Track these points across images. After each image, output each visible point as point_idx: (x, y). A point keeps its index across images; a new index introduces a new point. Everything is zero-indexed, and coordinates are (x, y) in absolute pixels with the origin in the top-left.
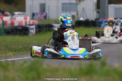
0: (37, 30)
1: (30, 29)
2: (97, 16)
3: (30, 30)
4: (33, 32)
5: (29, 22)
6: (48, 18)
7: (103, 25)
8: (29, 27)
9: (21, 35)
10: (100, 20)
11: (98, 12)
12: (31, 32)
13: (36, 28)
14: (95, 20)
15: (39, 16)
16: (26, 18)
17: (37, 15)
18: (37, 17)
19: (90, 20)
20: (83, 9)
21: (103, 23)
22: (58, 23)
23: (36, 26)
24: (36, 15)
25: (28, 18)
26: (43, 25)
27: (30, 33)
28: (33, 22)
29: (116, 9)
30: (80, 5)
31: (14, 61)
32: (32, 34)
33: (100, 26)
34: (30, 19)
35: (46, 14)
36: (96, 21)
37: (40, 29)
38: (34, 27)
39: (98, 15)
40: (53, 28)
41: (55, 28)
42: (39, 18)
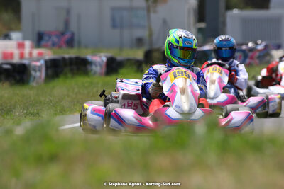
0: (50, 72)
1: (31, 69)
3: (33, 73)
4: (40, 77)
5: (31, 54)
6: (76, 44)
8: (29, 65)
9: (12, 85)
11: (200, 30)
12: (35, 78)
13: (47, 68)
15: (55, 39)
16: (21, 46)
17: (50, 37)
18: (50, 43)
20: (165, 22)
22: (100, 57)
23: (46, 62)
24: (46, 38)
25: (28, 43)
26: (64, 59)
27: (32, 79)
28: (40, 54)
29: (245, 22)
30: (155, 12)
32: (37, 83)
34: (32, 47)
35: (73, 34)
37: (55, 69)
38: (42, 62)
39: (200, 36)
40: (89, 67)
41: (94, 67)
42: (53, 45)
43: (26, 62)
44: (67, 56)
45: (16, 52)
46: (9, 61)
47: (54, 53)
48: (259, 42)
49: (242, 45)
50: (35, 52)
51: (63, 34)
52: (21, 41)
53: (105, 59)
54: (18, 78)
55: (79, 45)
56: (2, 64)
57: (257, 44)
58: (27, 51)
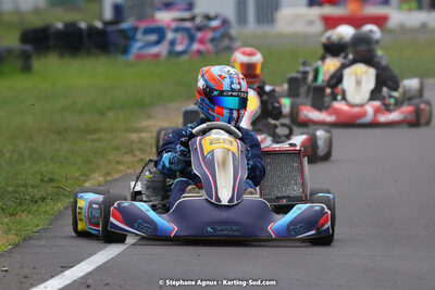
7: (139, 45)
10: (125, 25)
14: (106, 24)
19: (83, 25)
21: (139, 35)
33: (125, 50)
36: (110, 28)
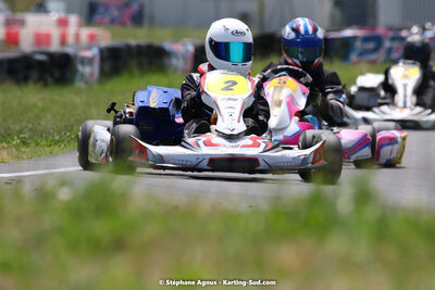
0: (107, 67)
1: (77, 62)
2: (332, 17)
3: (80, 68)
4: (92, 75)
5: (77, 36)
6: (146, 19)
8: (76, 56)
9: (46, 85)
11: (337, 4)
12: (82, 75)
13: (102, 61)
15: (115, 12)
16: (63, 23)
17: (106, 10)
18: (107, 19)
22: (184, 45)
23: (102, 51)
24: (102, 9)
25: (73, 19)
26: (128, 48)
27: (78, 77)
28: (92, 37)
31: (19, 180)
32: (87, 82)
34: (80, 25)
35: (142, 7)
37: (116, 61)
38: (93, 53)
39: (338, 13)
40: (166, 61)
41: (174, 61)
42: (113, 21)
43: (69, 50)
44: (133, 42)
45: (55, 33)
46: (44, 48)
47: (113, 36)
48: (428, 25)
49: (401, 29)
50: (85, 32)
51: (127, 5)
52: (63, 15)
53: (191, 48)
54: (57, 74)
55: (152, 21)
56: (35, 53)
57: (424, 29)
58: (72, 30)
